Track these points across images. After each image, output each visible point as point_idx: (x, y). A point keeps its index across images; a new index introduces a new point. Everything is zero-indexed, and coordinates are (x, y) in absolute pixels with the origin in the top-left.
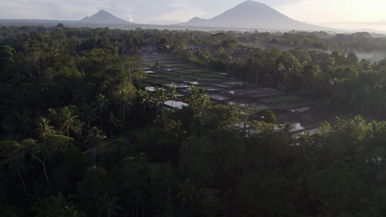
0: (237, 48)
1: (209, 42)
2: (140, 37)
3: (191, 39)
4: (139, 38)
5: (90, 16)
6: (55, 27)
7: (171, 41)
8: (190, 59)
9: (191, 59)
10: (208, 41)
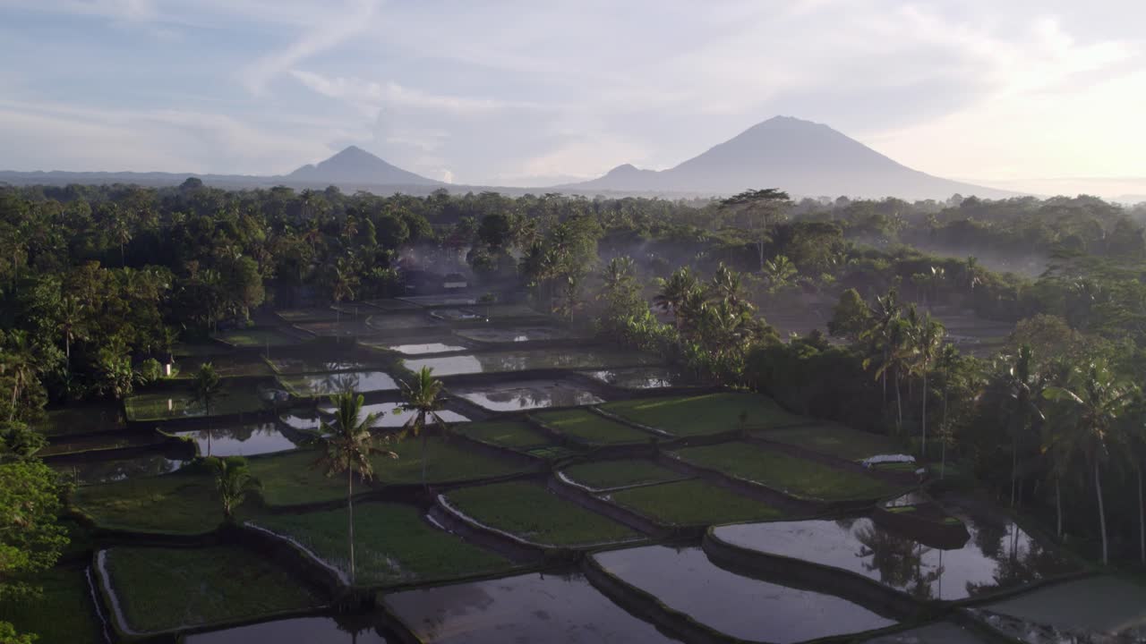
0: (844, 258)
1: (698, 233)
2: (413, 215)
3: (617, 223)
4: (406, 219)
5: (315, 162)
6: (175, 189)
7: (532, 226)
8: (625, 325)
9: (631, 321)
10: (695, 229)
